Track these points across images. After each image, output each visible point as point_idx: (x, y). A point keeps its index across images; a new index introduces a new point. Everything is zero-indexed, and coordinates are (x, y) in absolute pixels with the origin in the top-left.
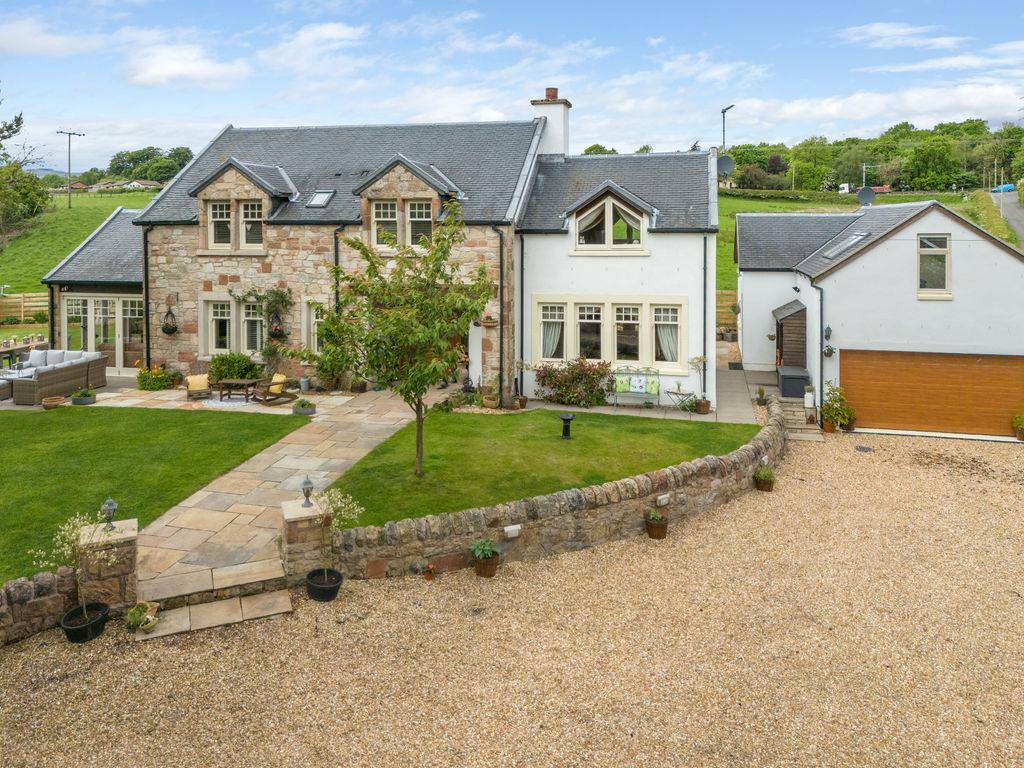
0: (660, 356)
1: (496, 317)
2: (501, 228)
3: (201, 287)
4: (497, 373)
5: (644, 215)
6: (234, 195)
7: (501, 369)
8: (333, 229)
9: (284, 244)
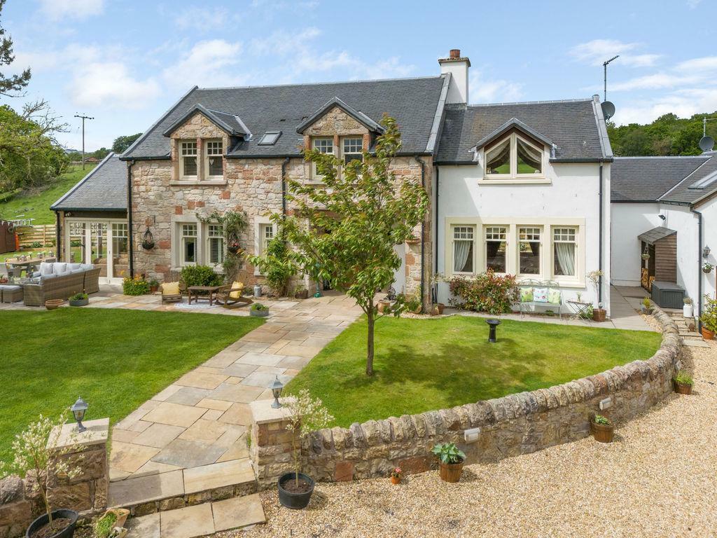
0: (558, 270)
1: (419, 236)
2: (423, 159)
3: (174, 210)
4: (419, 283)
5: (545, 148)
6: (200, 135)
7: (423, 280)
8: (281, 162)
9: (240, 175)
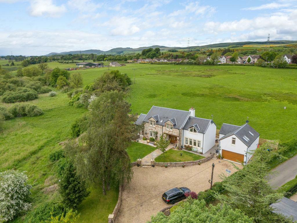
0: (198, 146)
1: (179, 139)
2: (179, 130)
3: (149, 130)
5: (197, 130)
6: (152, 120)
8: (162, 126)
9: (157, 127)
